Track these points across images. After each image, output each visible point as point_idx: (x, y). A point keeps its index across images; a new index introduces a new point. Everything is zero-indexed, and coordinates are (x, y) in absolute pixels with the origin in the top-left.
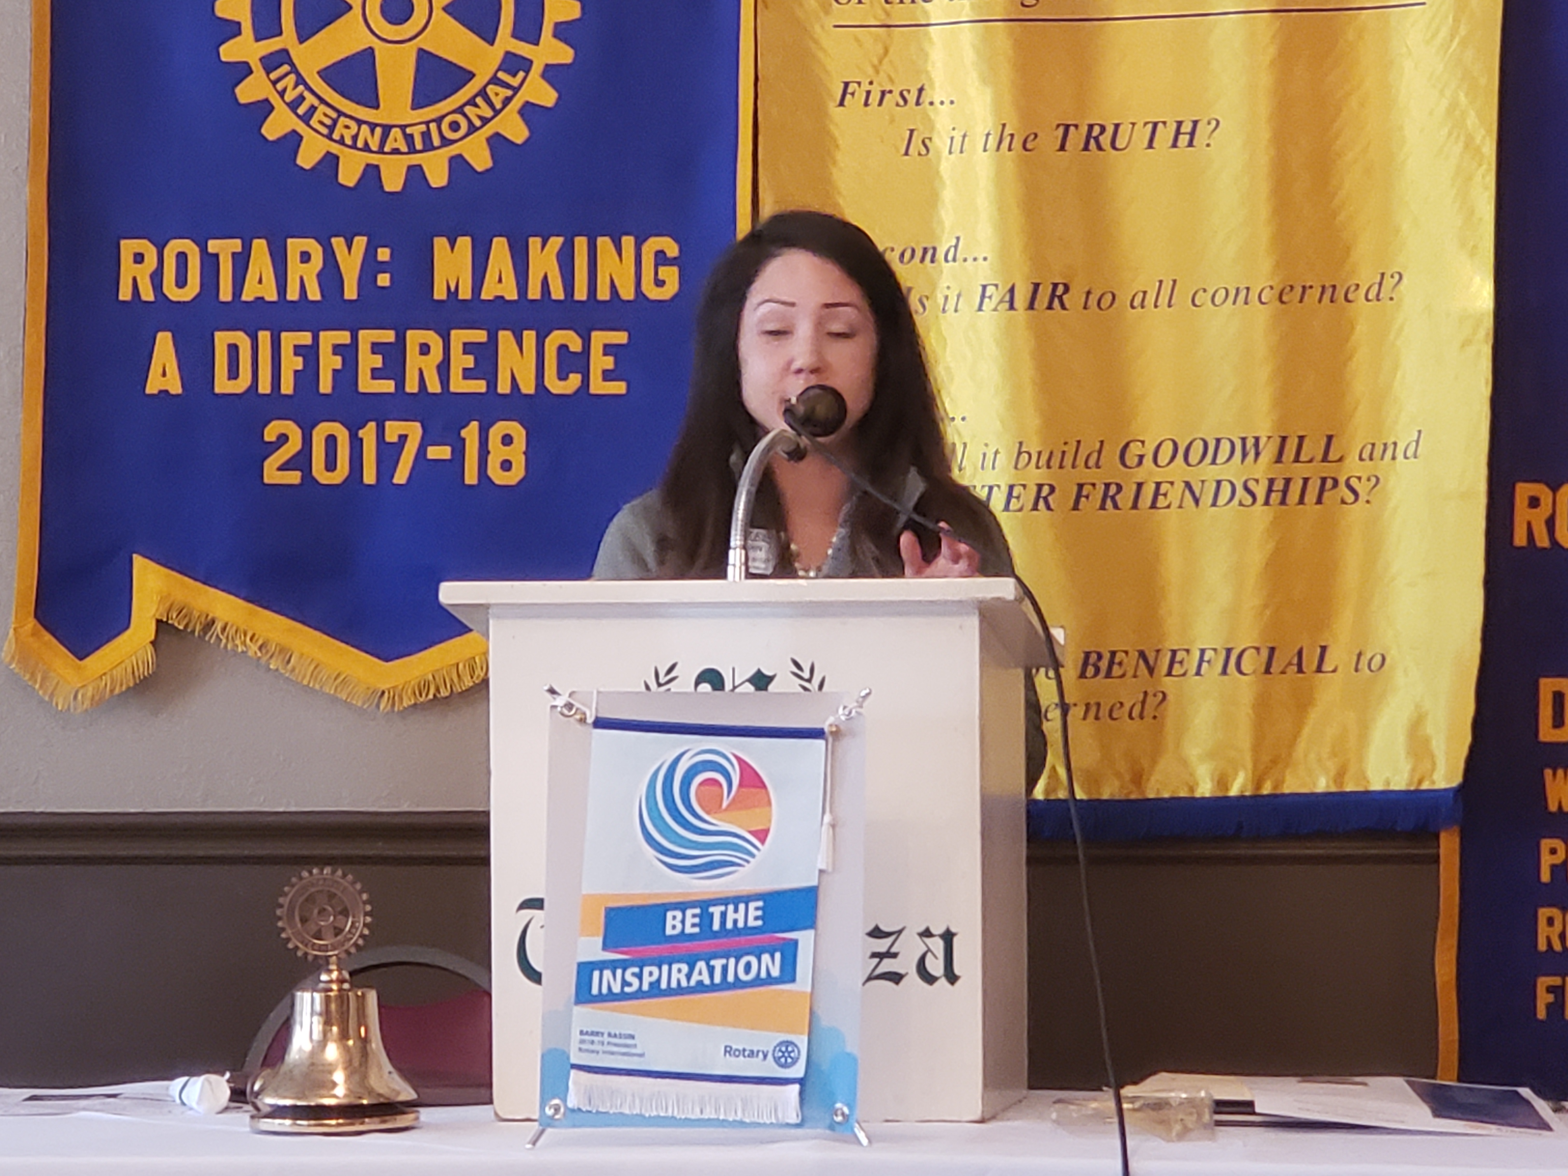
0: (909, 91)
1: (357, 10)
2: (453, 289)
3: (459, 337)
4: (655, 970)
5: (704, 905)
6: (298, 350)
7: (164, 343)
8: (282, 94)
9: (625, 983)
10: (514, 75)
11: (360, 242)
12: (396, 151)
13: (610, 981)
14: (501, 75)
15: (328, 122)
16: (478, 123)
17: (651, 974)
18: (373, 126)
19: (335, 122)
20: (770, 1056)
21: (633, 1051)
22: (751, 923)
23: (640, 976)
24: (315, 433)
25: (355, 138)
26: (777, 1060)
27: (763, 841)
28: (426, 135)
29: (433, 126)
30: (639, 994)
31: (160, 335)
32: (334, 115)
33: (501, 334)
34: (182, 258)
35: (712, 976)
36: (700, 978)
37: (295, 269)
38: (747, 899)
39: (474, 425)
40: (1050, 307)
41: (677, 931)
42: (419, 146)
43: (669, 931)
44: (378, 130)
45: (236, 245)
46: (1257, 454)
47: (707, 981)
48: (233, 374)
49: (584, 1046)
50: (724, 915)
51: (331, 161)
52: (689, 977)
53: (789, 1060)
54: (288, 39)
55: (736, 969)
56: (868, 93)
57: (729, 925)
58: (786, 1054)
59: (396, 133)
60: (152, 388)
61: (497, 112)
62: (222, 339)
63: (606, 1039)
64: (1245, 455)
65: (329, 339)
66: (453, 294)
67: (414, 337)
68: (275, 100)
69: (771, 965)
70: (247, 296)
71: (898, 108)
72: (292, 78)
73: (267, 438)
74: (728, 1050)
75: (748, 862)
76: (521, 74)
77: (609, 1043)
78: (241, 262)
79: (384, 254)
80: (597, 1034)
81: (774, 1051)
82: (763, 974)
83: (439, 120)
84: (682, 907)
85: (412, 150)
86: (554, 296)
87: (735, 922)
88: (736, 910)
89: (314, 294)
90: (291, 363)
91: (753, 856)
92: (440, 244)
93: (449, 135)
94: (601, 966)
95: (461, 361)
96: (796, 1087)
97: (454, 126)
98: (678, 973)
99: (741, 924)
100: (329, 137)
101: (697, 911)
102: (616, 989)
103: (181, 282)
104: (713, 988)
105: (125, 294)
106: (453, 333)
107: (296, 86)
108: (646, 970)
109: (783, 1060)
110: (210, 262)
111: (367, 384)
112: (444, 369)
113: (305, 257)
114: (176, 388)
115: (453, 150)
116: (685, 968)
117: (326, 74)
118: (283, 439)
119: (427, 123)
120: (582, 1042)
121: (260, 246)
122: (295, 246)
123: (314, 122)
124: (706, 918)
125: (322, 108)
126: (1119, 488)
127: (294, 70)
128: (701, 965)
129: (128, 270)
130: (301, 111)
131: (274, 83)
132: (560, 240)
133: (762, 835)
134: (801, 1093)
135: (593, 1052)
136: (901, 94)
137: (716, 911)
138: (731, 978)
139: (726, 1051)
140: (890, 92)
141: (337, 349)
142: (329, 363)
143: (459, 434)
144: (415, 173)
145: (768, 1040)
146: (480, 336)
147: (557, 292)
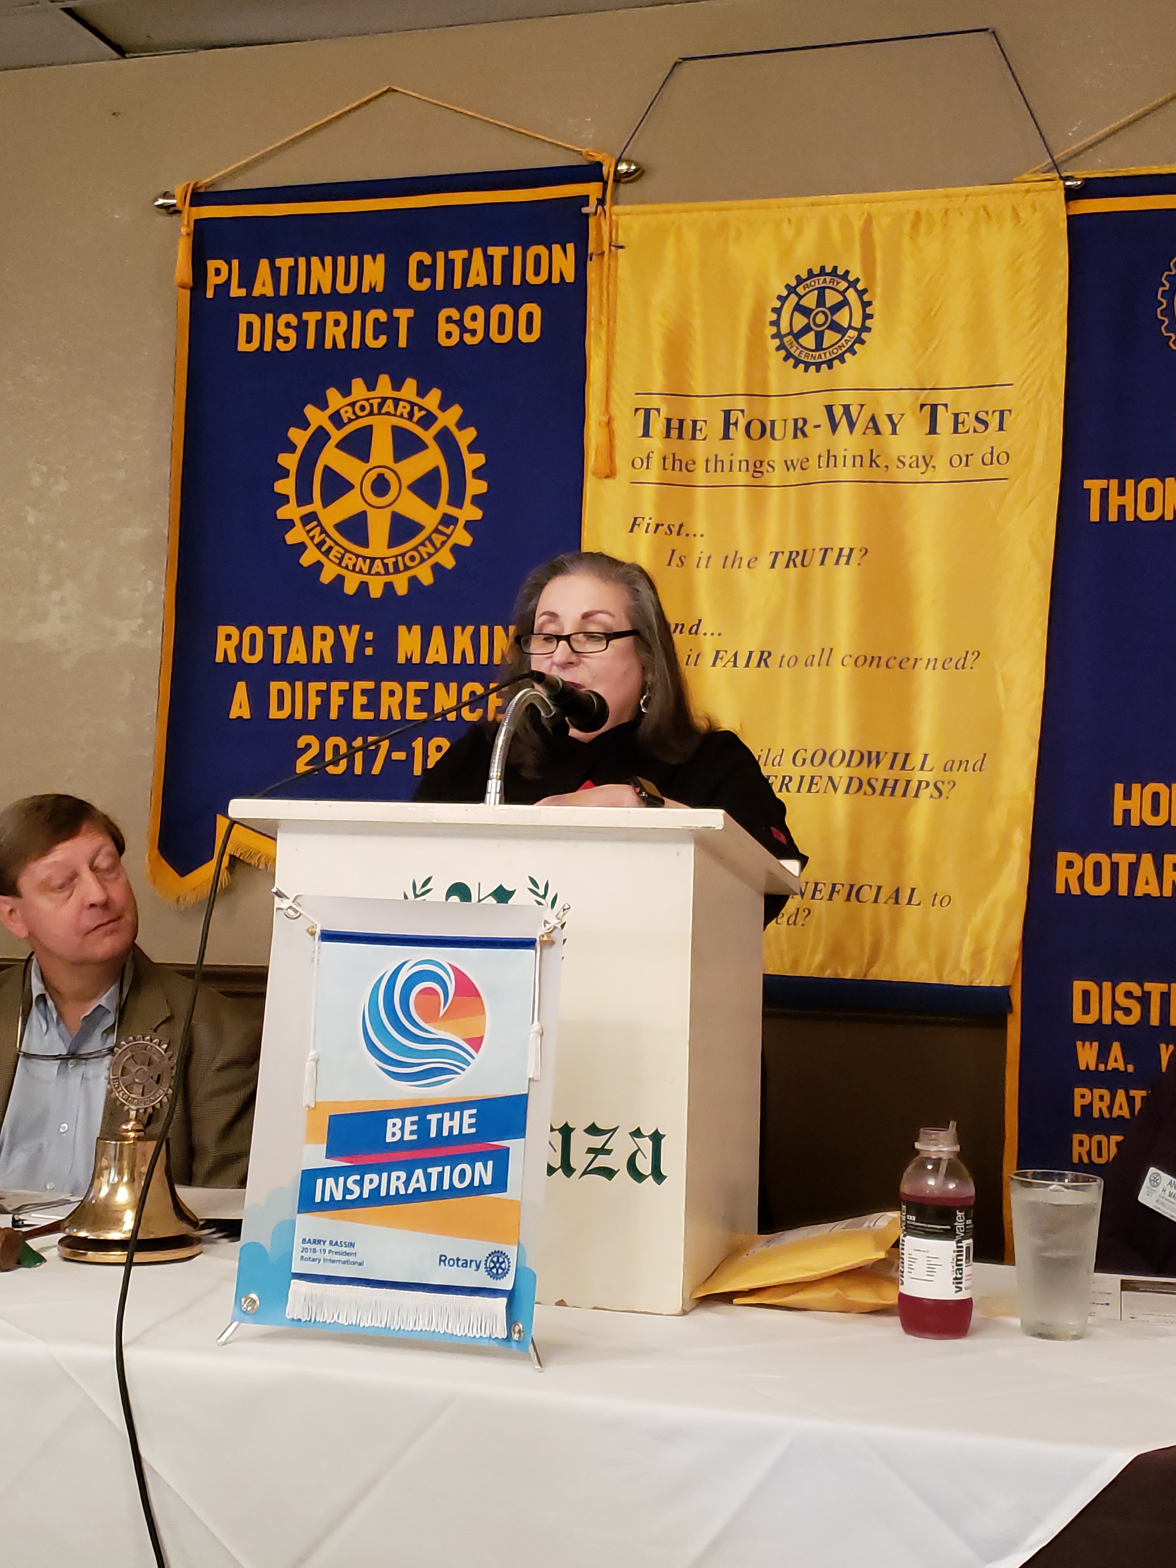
0: (673, 525)
1: (357, 490)
2: (409, 657)
3: (412, 686)
4: (375, 1177)
5: (422, 1112)
6: (319, 693)
7: (241, 689)
8: (312, 538)
9: (347, 1191)
10: (448, 528)
11: (356, 628)
12: (378, 574)
13: (332, 1188)
14: (440, 527)
15: (340, 556)
16: (426, 556)
17: (371, 1181)
18: (365, 558)
19: (343, 556)
20: (482, 1266)
21: (352, 1259)
22: (466, 1130)
23: (360, 1183)
24: (327, 743)
25: (354, 566)
26: (489, 1270)
27: (477, 1050)
28: (396, 564)
29: (400, 558)
30: (360, 1202)
31: (239, 684)
32: (342, 551)
33: (437, 684)
34: (253, 637)
35: (428, 1185)
36: (417, 1186)
37: (317, 644)
38: (462, 1106)
39: (420, 740)
40: (759, 665)
41: (398, 1137)
42: (391, 570)
43: (389, 1139)
44: (368, 561)
45: (283, 629)
46: (878, 763)
47: (424, 1190)
48: (281, 706)
49: (306, 1255)
50: (440, 1122)
51: (340, 579)
52: (407, 1183)
53: (500, 1271)
54: (316, 505)
55: (451, 1176)
56: (649, 525)
57: (445, 1133)
58: (498, 1265)
59: (378, 563)
60: (233, 715)
61: (437, 550)
62: (274, 686)
63: (327, 1247)
64: (870, 762)
65: (338, 686)
66: (409, 660)
67: (386, 686)
68: (308, 542)
69: (484, 1172)
70: (290, 661)
71: (666, 536)
72: (318, 529)
73: (299, 746)
74: (443, 1259)
75: (463, 1070)
76: (452, 527)
77: (330, 1251)
78: (287, 640)
79: (369, 636)
80: (319, 1242)
81: (486, 1261)
82: (476, 1183)
83: (403, 555)
84: (402, 1113)
85: (387, 573)
86: (468, 662)
87: (451, 1128)
88: (452, 1118)
89: (328, 659)
90: (315, 701)
91: (468, 1064)
92: (402, 630)
93: (409, 564)
94: (325, 1173)
95: (413, 701)
96: (504, 1301)
97: (412, 558)
98: (396, 1181)
99: (456, 1132)
100: (340, 564)
101: (416, 1118)
102: (338, 1197)
103: (252, 652)
104: (429, 1196)
105: (219, 658)
106: (409, 683)
107: (320, 534)
108: (367, 1177)
109: (494, 1271)
110: (269, 640)
111: (358, 714)
112: (403, 705)
113: (324, 637)
114: (247, 715)
115: (410, 573)
116: (403, 1175)
117: (339, 527)
118: (308, 746)
119: (396, 556)
120: (304, 1250)
121: (297, 631)
122: (318, 630)
123: (331, 556)
124: (423, 1126)
125: (336, 548)
126: (791, 779)
127: (320, 524)
128: (419, 1173)
129: (222, 644)
130: (324, 549)
131: (308, 532)
132: (472, 628)
133: (476, 1043)
134: (509, 1306)
135: (314, 1260)
136: (669, 527)
137: (433, 1118)
138: (446, 1187)
139: (440, 1260)
140: (662, 525)
141: (341, 693)
142: (336, 700)
143: (411, 744)
144: (389, 587)
145: (480, 1250)
146: (424, 685)
147: (470, 660)
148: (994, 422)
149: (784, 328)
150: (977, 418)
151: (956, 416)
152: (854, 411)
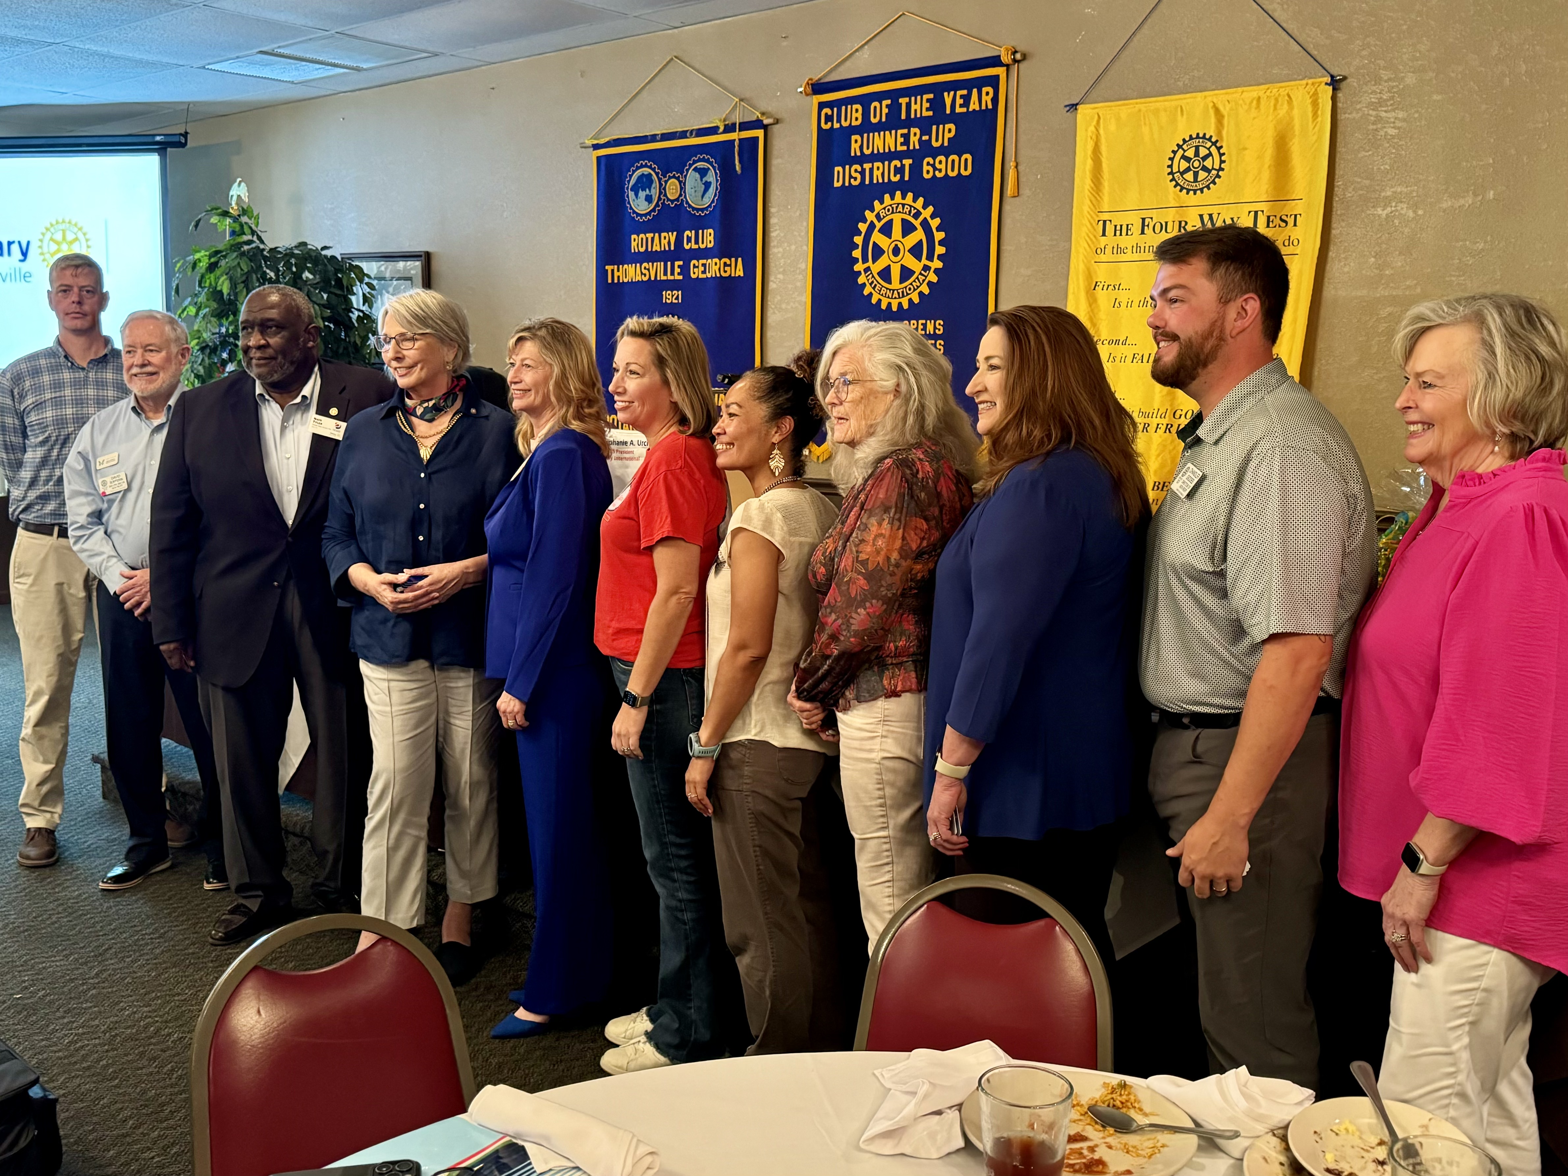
56: (1104, 285)
71: (1112, 291)
126: (1172, 426)
136: (1114, 286)
148: (1291, 221)
149: (1175, 169)
150: (1281, 219)
151: (1269, 217)
152: (1215, 217)
